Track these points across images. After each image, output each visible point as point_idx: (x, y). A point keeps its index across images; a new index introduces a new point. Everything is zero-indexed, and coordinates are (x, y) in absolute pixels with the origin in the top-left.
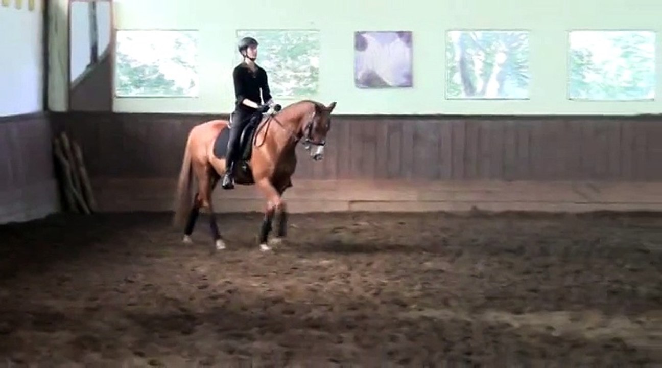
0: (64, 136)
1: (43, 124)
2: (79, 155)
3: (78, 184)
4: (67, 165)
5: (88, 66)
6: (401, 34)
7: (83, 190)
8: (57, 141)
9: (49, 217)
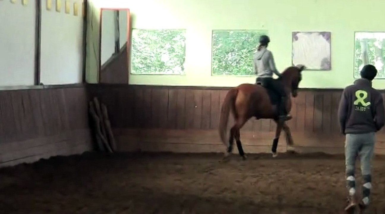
0: (96, 100)
1: (81, 91)
2: (106, 112)
3: (104, 132)
4: (98, 119)
5: (113, 55)
6: (323, 34)
7: (108, 136)
8: (91, 103)
9: (85, 153)
